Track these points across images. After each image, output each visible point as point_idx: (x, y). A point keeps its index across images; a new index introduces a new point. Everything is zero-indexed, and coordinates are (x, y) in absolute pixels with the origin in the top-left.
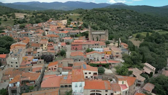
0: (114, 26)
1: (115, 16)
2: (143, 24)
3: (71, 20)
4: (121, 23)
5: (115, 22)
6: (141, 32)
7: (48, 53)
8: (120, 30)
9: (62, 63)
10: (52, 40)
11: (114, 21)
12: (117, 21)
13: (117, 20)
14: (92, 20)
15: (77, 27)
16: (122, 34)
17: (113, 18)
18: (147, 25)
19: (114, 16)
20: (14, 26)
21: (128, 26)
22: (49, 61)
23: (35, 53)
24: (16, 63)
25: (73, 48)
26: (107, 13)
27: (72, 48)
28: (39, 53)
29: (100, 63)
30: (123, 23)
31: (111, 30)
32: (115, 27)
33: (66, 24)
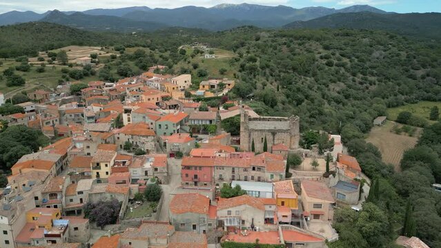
0: (332, 86)
1: (337, 54)
2: (423, 77)
3: (202, 75)
4: (354, 75)
5: (337, 72)
6: (415, 101)
7: (108, 195)
8: (347, 97)
9: (130, 243)
10: (135, 143)
11: (333, 68)
12: (342, 70)
13: (343, 65)
14: (265, 73)
15: (214, 98)
16: (352, 113)
17: (332, 60)
18: (434, 79)
19: (333, 54)
20: (59, 87)
21: (375, 84)
22: (107, 223)
23: (72, 193)
24: (5, 232)
25: (187, 175)
26: (314, 45)
27: (184, 175)
28: (81, 193)
29: (257, 240)
30: (361, 76)
31: (319, 101)
32: (335, 89)
33: (187, 87)
